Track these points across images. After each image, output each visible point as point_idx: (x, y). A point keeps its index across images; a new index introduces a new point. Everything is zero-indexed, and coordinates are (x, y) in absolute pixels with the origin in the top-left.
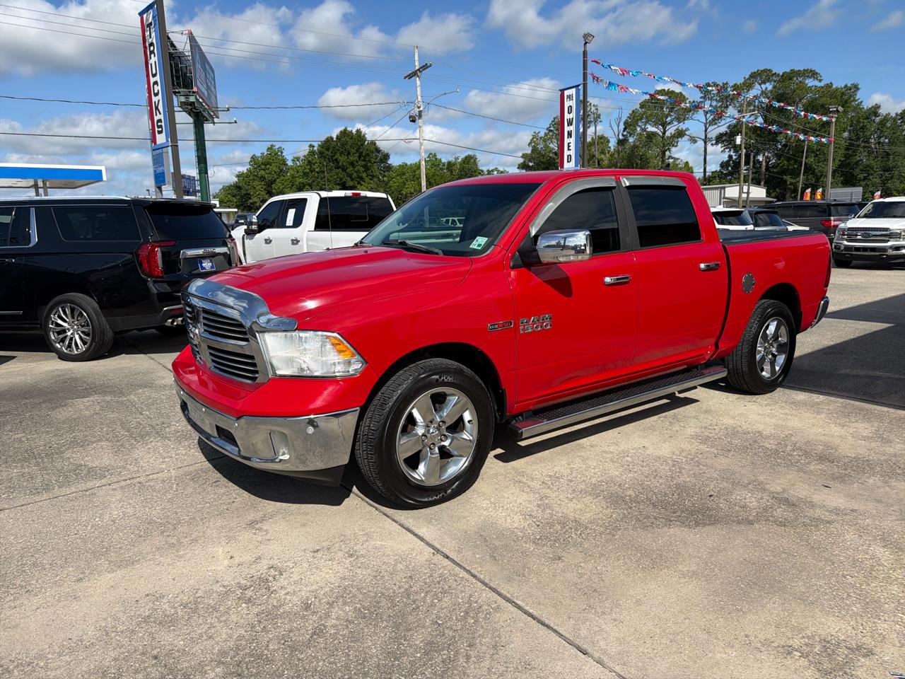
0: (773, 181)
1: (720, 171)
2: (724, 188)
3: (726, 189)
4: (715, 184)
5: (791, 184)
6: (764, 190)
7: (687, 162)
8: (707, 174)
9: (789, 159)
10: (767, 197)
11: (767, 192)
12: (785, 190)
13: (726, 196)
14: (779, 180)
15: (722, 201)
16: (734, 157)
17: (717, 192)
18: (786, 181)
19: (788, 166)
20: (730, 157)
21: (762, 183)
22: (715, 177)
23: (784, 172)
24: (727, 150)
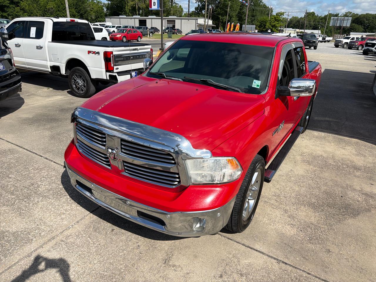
0: (214, 18)
1: (195, 11)
2: (197, 19)
3: (198, 20)
4: (193, 17)
5: (221, 19)
6: (212, 21)
7: (181, 6)
8: (190, 13)
9: (221, 9)
10: (213, 24)
11: (213, 22)
12: (219, 22)
13: (198, 23)
14: (217, 17)
15: (196, 25)
16: (200, 6)
17: (195, 21)
18: (219, 18)
19: (220, 11)
20: (199, 5)
21: (211, 18)
22: (193, 14)
23: (219, 14)
24: (198, 2)
